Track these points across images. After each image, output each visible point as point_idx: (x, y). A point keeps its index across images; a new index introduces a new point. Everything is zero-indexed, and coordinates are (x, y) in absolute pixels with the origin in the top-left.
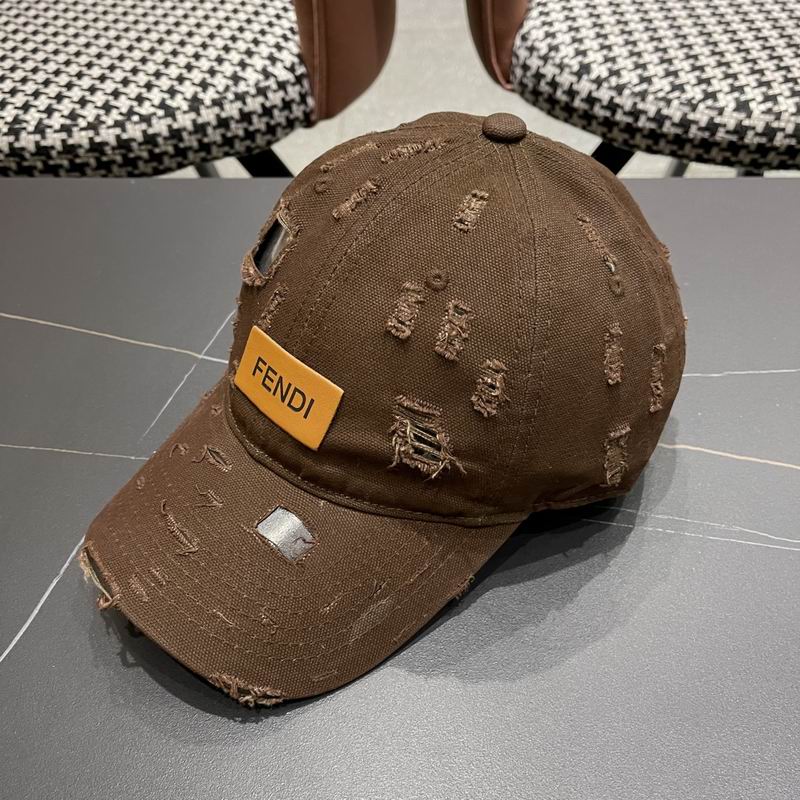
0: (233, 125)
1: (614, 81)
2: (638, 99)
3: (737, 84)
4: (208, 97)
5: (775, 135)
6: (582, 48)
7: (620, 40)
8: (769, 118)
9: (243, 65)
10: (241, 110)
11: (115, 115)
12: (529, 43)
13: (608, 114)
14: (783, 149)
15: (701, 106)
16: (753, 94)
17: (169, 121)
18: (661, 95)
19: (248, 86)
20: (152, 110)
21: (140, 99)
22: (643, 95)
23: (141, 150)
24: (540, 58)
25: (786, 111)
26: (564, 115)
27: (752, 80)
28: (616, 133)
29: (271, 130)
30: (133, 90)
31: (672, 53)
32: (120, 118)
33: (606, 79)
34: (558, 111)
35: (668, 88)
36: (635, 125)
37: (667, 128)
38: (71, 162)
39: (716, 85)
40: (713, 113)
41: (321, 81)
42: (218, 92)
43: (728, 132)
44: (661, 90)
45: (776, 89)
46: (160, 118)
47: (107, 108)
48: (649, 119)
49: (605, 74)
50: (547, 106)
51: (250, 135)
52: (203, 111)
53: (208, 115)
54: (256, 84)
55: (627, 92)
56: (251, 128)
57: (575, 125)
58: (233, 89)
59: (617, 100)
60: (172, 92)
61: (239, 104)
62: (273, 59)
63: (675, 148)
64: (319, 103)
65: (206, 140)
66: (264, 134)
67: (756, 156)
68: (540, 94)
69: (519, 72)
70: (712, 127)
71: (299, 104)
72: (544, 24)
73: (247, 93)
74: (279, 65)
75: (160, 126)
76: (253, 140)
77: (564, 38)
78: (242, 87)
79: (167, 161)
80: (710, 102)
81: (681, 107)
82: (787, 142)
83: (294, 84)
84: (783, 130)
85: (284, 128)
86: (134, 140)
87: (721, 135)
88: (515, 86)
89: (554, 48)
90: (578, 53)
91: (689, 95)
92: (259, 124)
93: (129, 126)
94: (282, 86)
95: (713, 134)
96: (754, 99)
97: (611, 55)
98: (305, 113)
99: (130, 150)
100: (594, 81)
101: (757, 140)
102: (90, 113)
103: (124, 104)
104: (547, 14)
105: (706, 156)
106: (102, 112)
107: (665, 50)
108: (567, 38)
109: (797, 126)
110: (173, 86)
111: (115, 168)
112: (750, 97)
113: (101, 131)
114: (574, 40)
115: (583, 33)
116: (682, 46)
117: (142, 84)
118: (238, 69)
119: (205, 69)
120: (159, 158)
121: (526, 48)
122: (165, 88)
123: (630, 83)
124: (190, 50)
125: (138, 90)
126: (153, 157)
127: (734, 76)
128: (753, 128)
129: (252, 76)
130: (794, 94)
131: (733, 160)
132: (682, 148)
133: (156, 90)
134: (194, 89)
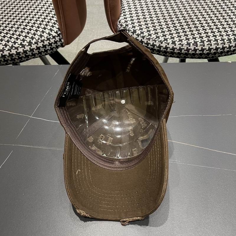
0: (41, 49)
1: (142, 35)
2: (148, 40)
4: (34, 41)
6: (134, 25)
7: (144, 23)
8: (180, 46)
9: (43, 32)
10: (43, 44)
12: (121, 23)
14: (184, 53)
15: (164, 42)
16: (176, 39)
17: (23, 48)
20: (18, 46)
21: (15, 43)
22: (149, 39)
23: (16, 56)
25: (184, 44)
27: (176, 35)
30: (13, 40)
31: (157, 27)
32: (9, 48)
33: (140, 34)
35: (155, 37)
37: (155, 48)
39: (167, 37)
40: (167, 44)
41: (65, 35)
42: (36, 40)
43: (170, 49)
44: (154, 38)
45: (182, 38)
47: (6, 45)
48: (151, 45)
51: (46, 51)
52: (32, 45)
53: (34, 46)
54: (47, 37)
55: (145, 38)
56: (46, 49)
58: (40, 39)
59: (143, 40)
60: (24, 40)
62: (51, 30)
63: (158, 53)
64: (65, 41)
65: (34, 53)
66: (50, 50)
70: (166, 48)
71: (59, 41)
72: (125, 18)
73: (44, 40)
74: (53, 31)
75: (21, 50)
76: (47, 52)
78: (43, 38)
79: (23, 59)
80: (166, 41)
81: (159, 42)
82: (192, 52)
83: (57, 37)
84: (184, 49)
85: (55, 48)
86: (14, 54)
87: (169, 50)
89: (127, 25)
90: (133, 27)
91: (161, 39)
92: (48, 48)
93: (12, 50)
94: (54, 37)
95: (167, 50)
96: (176, 41)
97: (141, 28)
98: (61, 43)
99: (13, 56)
101: (177, 51)
102: (1, 47)
103: (10, 44)
104: (125, 15)
106: (4, 47)
107: (155, 26)
108: (130, 23)
109: (187, 48)
110: (24, 38)
111: (9, 61)
112: (175, 40)
113: (4, 52)
114: (132, 23)
115: (135, 21)
116: (160, 25)
117: (15, 38)
118: (42, 33)
119: (32, 33)
120: (21, 58)
121: (120, 25)
122: (21, 39)
123: (146, 36)
124: (28, 28)
125: (14, 40)
126: (19, 58)
127: (172, 34)
128: (177, 48)
129: (45, 35)
130: (187, 39)
131: (172, 56)
132: (160, 53)
133: (19, 40)
134: (29, 39)
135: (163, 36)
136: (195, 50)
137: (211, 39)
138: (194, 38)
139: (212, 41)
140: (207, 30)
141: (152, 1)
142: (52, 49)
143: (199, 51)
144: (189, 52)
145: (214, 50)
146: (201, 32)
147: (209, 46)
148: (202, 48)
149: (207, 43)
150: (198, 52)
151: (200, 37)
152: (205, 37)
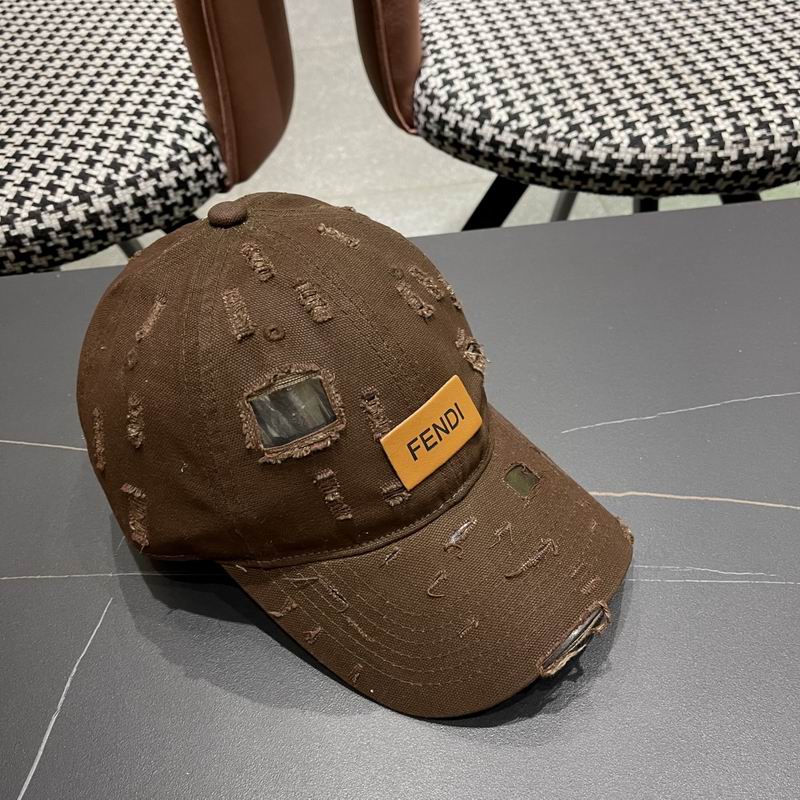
0: (150, 202)
1: (514, 124)
2: (539, 141)
3: (628, 120)
4: (122, 177)
5: (669, 166)
6: (480, 94)
7: (515, 83)
8: (662, 151)
9: (152, 141)
10: (156, 187)
11: (28, 207)
12: (429, 91)
13: (513, 156)
14: (677, 178)
15: (599, 144)
16: (644, 129)
17: (85, 206)
18: (560, 135)
20: (66, 197)
21: (52, 188)
22: (543, 137)
23: (60, 238)
24: (441, 105)
25: (676, 143)
26: (471, 157)
27: (641, 115)
28: (521, 172)
29: (188, 201)
30: (43, 179)
31: (565, 94)
32: (34, 209)
33: (507, 123)
34: (464, 154)
35: (565, 129)
36: (539, 165)
37: (569, 165)
39: (610, 123)
40: (610, 150)
41: (231, 148)
42: (131, 172)
43: (626, 167)
44: (559, 131)
45: (665, 122)
46: (75, 205)
47: (19, 200)
48: (551, 159)
49: (505, 118)
50: (452, 150)
51: (167, 209)
52: (118, 192)
53: (124, 196)
54: (168, 159)
55: (528, 135)
56: (168, 203)
58: (145, 166)
59: (520, 143)
60: (84, 177)
61: (153, 181)
62: (181, 132)
63: (579, 183)
64: (231, 167)
65: (124, 220)
66: (181, 206)
67: (654, 186)
68: (446, 139)
69: (422, 118)
70: (611, 163)
71: (212, 172)
72: (441, 71)
73: (160, 169)
74: (188, 137)
75: (77, 213)
76: (172, 214)
77: (461, 85)
78: (154, 164)
79: (87, 245)
80: (606, 140)
81: (581, 146)
82: (680, 171)
83: (205, 155)
84: (675, 161)
85: (200, 197)
86: (52, 229)
87: (619, 169)
88: (420, 131)
89: (453, 95)
90: (477, 99)
91: (586, 134)
92: (175, 197)
93: (44, 216)
94: (194, 157)
95: (613, 169)
96: (645, 134)
97: (508, 99)
98: (219, 179)
99: (49, 239)
100: (495, 126)
101: (653, 172)
103: (36, 193)
104: (442, 61)
105: (608, 189)
106: (15, 205)
107: (557, 91)
108: (464, 85)
109: (688, 156)
110: (84, 170)
111: (35, 259)
112: (641, 132)
113: (16, 224)
114: (472, 87)
115: (479, 78)
116: (573, 86)
117: (51, 171)
118: (148, 145)
119: (114, 148)
120: (79, 243)
121: (427, 96)
122: (76, 173)
123: (529, 125)
124: (95, 130)
125: (49, 178)
126: (73, 243)
127: (625, 113)
128: (648, 161)
129: (162, 152)
130: (682, 125)
131: (633, 190)
132: (585, 183)
133: (67, 176)
134: (106, 171)
135: (595, 120)
136: (717, 162)
137: (769, 118)
138: (706, 120)
139: (772, 126)
140: (746, 88)
141: (546, 2)
143: (733, 163)
144: (697, 172)
145: (783, 156)
146: (726, 96)
147: (766, 142)
148: (741, 152)
149: (758, 134)
150: (727, 168)
151: (730, 115)
152: (748, 114)
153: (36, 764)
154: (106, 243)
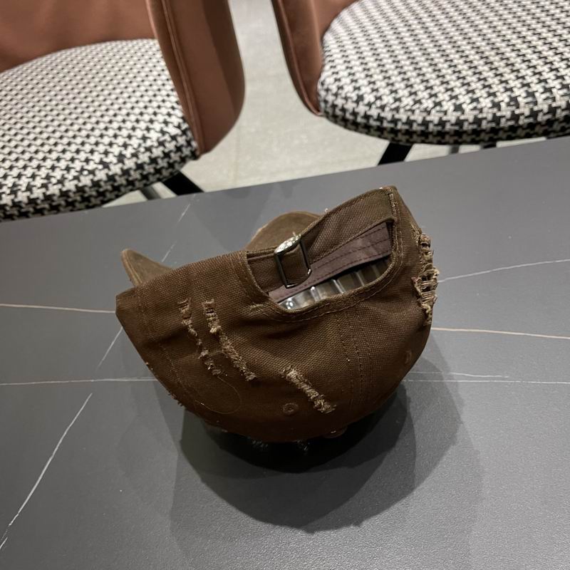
0: (146, 167)
1: (378, 103)
2: (394, 112)
3: (454, 94)
4: (128, 152)
5: (481, 122)
6: (358, 85)
7: (381, 77)
8: (476, 112)
9: (148, 129)
10: (149, 157)
11: (73, 173)
12: (325, 87)
13: (378, 124)
14: (488, 130)
15: (433, 112)
16: (464, 99)
17: (106, 171)
18: (408, 108)
19: (152, 141)
20: (95, 166)
21: (87, 161)
22: (397, 109)
23: (91, 191)
24: (333, 95)
25: (485, 107)
26: (354, 127)
27: (463, 90)
30: (82, 156)
31: (412, 81)
32: (76, 174)
33: (374, 103)
35: (412, 103)
36: (396, 128)
37: (415, 127)
38: (50, 205)
39: (441, 97)
40: (441, 115)
42: (134, 149)
43: (452, 125)
44: (407, 105)
45: (479, 93)
46: (100, 170)
47: (68, 169)
48: (403, 124)
49: (372, 100)
50: (342, 123)
51: (158, 171)
52: (126, 161)
53: (130, 164)
54: (158, 140)
55: (387, 109)
56: (158, 167)
57: (361, 132)
58: (143, 145)
59: (383, 115)
60: (106, 153)
61: (148, 154)
62: (166, 123)
63: (423, 138)
64: (199, 144)
65: (131, 179)
66: (167, 169)
68: (337, 116)
69: (322, 105)
70: (442, 123)
71: (187, 147)
72: (333, 73)
73: (152, 146)
74: (170, 125)
75: (101, 175)
76: (161, 173)
77: (345, 81)
78: (149, 143)
79: (108, 195)
80: (438, 108)
81: (421, 114)
82: (490, 125)
83: (181, 136)
84: (485, 118)
85: (180, 163)
86: (86, 186)
87: (448, 127)
88: (323, 113)
89: (340, 88)
90: (356, 89)
91: (425, 106)
92: (162, 163)
93: (82, 178)
94: (174, 138)
95: (444, 127)
96: (464, 102)
97: (376, 87)
98: (191, 152)
99: (84, 192)
100: (367, 105)
101: (471, 127)
102: (58, 174)
103: (78, 165)
104: (335, 67)
106: (65, 172)
107: (408, 79)
108: (348, 80)
109: (494, 115)
110: (106, 149)
111: (77, 204)
112: (462, 101)
113: (66, 184)
114: (352, 81)
115: (358, 76)
116: (419, 75)
117: (88, 151)
118: (145, 132)
119: (125, 135)
120: (103, 194)
121: (325, 90)
122: (102, 151)
123: (388, 103)
124: (115, 125)
125: (86, 155)
126: (99, 194)
127: (452, 90)
128: (467, 120)
129: (154, 135)
130: (490, 95)
132: (427, 137)
133: (96, 153)
134: (119, 149)
135: (431, 96)
136: (515, 117)
137: (552, 85)
138: (507, 90)
139: (554, 90)
140: (538, 67)
142: (171, 165)
143: (527, 117)
144: (501, 125)
145: (563, 110)
146: (523, 73)
147: (550, 102)
148: (532, 110)
149: (544, 96)
150: (522, 121)
151: (524, 85)
152: (537, 83)
153: (37, 484)
154: (120, 194)
